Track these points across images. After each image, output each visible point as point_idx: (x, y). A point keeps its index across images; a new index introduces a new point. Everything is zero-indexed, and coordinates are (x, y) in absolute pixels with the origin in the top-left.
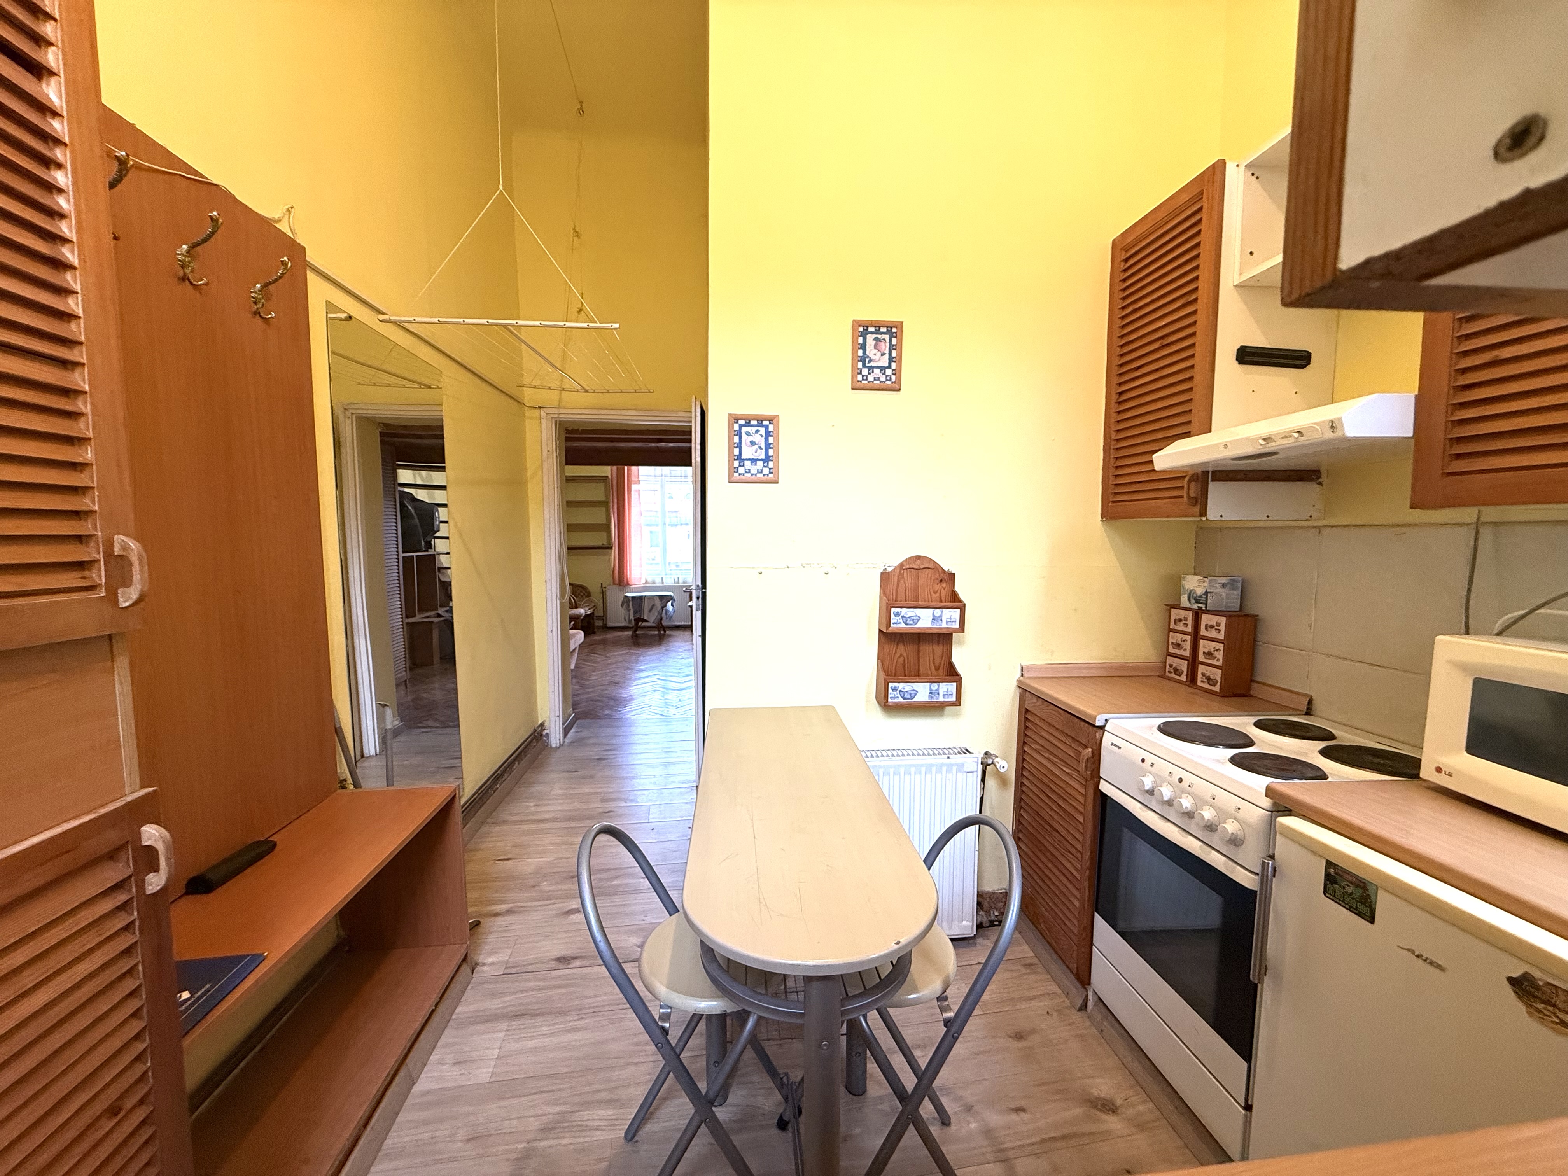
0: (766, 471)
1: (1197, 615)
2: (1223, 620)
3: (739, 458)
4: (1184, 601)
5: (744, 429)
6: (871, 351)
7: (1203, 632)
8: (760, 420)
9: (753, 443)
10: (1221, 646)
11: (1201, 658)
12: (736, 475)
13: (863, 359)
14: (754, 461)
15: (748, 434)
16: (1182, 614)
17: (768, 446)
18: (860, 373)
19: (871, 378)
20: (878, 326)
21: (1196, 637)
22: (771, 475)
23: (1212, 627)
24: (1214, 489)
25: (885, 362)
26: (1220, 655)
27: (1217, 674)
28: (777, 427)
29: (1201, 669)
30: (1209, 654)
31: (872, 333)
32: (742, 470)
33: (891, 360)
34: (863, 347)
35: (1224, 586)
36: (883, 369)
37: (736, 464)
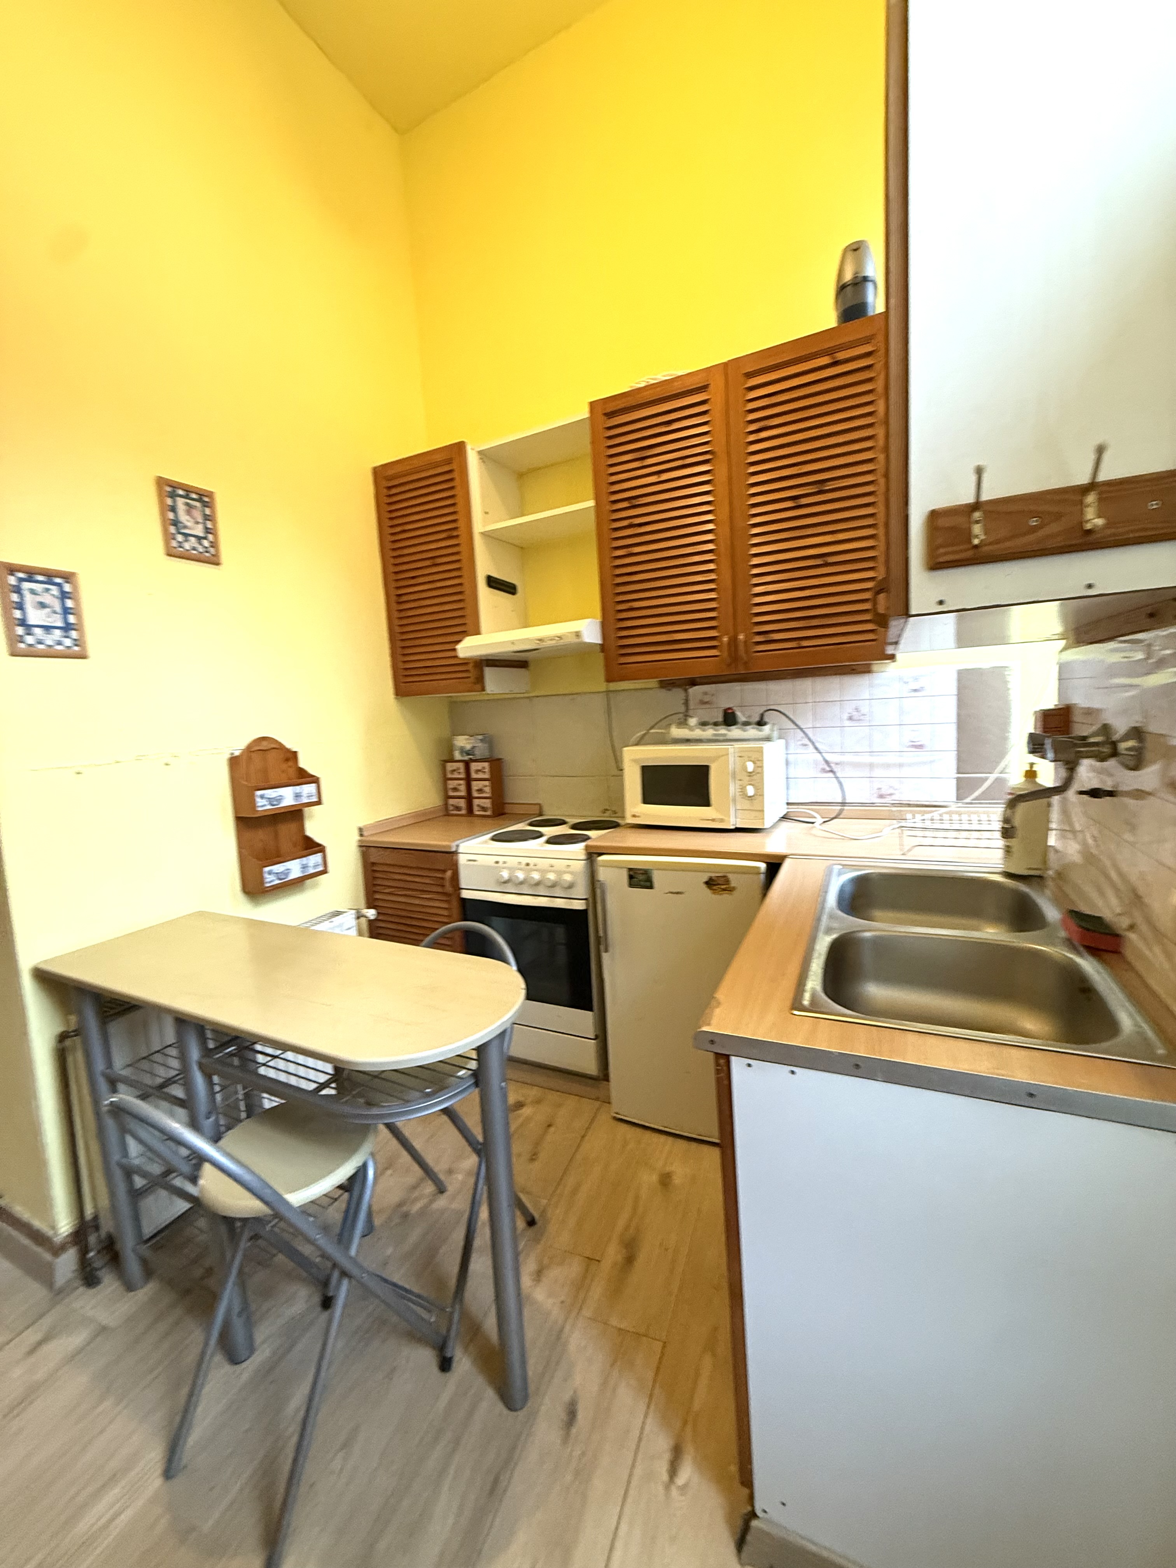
0: (68, 642)
1: (467, 764)
2: (486, 765)
3: (23, 623)
4: (457, 756)
5: (26, 585)
6: (183, 517)
7: (474, 775)
8: (50, 576)
9: (43, 605)
10: (487, 783)
11: (475, 794)
12: (22, 646)
13: (176, 523)
14: (47, 629)
15: (33, 592)
16: (455, 765)
17: (66, 611)
18: (174, 539)
19: (187, 546)
20: (188, 491)
21: (468, 780)
22: (76, 648)
23: (479, 771)
24: (489, 672)
25: (199, 531)
26: (488, 789)
27: (487, 803)
28: (75, 587)
29: (476, 802)
30: (480, 791)
31: (181, 496)
32: (30, 640)
33: (207, 530)
34: (173, 509)
35: (481, 740)
36: (199, 538)
37: (20, 631)
